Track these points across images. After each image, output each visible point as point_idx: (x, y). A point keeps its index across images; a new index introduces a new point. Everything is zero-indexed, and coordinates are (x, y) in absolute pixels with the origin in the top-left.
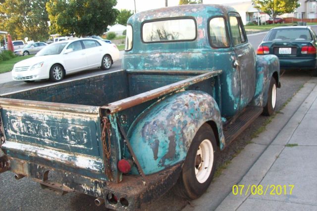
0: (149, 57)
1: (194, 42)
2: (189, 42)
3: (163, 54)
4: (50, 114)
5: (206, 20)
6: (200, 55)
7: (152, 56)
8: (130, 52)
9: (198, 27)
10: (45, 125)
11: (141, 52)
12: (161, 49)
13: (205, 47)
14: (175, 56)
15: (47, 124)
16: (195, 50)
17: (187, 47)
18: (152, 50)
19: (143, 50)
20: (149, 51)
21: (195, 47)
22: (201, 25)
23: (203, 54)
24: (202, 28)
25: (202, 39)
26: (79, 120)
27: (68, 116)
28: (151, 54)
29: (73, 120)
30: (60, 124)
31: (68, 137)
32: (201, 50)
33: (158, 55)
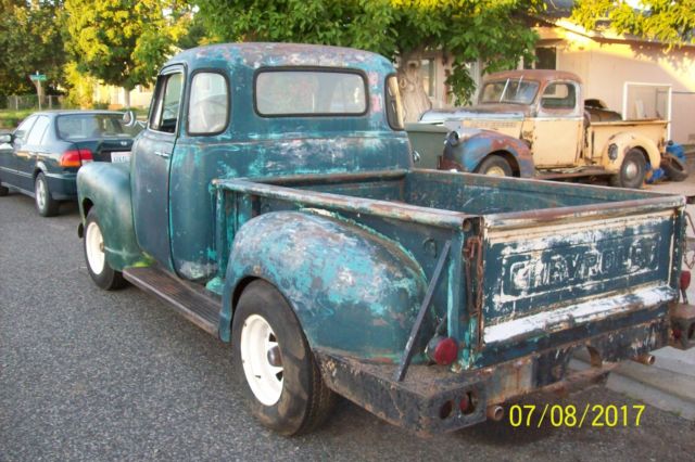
0: (278, 149)
1: (364, 117)
2: (356, 118)
3: (310, 141)
4: (603, 227)
5: (383, 79)
6: (377, 142)
7: (284, 145)
8: (223, 136)
9: (370, 90)
10: (594, 251)
11: (256, 137)
12: (302, 130)
13: (381, 128)
14: (334, 144)
15: (597, 248)
16: (369, 134)
17: (354, 127)
18: (282, 132)
19: (260, 132)
20: (274, 136)
21: (366, 127)
22: (376, 87)
23: (382, 140)
24: (377, 92)
25: (377, 113)
26: (649, 225)
27: (634, 222)
28: (282, 140)
29: (641, 227)
30: (619, 240)
31: (629, 262)
32: (377, 133)
33: (297, 143)
